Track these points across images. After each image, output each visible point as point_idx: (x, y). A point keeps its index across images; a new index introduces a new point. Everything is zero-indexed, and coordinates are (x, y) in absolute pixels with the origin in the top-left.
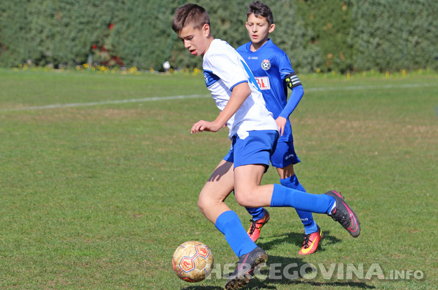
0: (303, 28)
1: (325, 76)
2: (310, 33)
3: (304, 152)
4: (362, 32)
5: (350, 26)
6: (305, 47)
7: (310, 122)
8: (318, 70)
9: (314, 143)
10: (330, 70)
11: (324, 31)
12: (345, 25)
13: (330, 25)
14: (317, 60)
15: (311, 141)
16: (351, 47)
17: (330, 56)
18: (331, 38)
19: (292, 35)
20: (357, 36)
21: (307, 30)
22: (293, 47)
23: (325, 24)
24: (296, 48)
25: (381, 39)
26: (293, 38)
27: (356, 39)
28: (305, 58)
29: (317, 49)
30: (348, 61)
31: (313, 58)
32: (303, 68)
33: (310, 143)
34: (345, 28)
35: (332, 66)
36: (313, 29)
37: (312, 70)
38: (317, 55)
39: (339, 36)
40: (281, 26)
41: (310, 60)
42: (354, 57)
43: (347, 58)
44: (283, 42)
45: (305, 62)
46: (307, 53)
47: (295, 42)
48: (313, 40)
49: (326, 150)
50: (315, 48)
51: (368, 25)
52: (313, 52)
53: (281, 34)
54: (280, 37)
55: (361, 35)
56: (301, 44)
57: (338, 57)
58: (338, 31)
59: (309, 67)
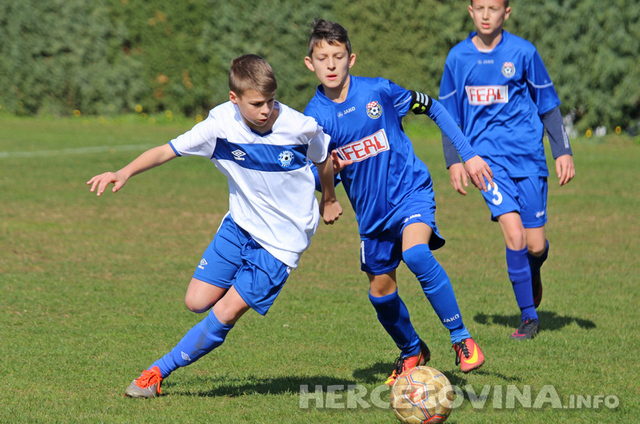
0: (106, 20)
1: (153, 119)
2: (122, 31)
3: (108, 276)
4: (228, 30)
5: (203, 17)
6: (110, 61)
7: (119, 215)
8: (138, 107)
9: (128, 257)
10: (161, 108)
11: (151, 28)
12: (192, 15)
13: (161, 16)
14: (136, 87)
15: (122, 253)
16: (206, 60)
17: (162, 79)
18: (165, 42)
19: (85, 35)
20: (217, 38)
21: (115, 26)
22: (86, 61)
23: (151, 14)
24: (92, 61)
25: (265, 44)
26: (86, 41)
27: (216, 45)
28: (111, 82)
29: (136, 64)
30: (200, 90)
31: (127, 83)
32: (106, 103)
33: (119, 257)
34: (192, 22)
35: (165, 100)
36: (128, 24)
37: (126, 108)
38: (137, 77)
39: (181, 39)
40: (62, 16)
41: (121, 86)
42: (212, 82)
43: (196, 84)
44: (66, 51)
45: (111, 90)
46: (114, 72)
47: (90, 50)
48: (127, 45)
49: (153, 270)
50: (131, 62)
51: (241, 17)
52: (126, 70)
53: (62, 33)
54: (59, 39)
55: (226, 37)
56: (103, 53)
57: (178, 82)
58: (178, 28)
59: (119, 101)
